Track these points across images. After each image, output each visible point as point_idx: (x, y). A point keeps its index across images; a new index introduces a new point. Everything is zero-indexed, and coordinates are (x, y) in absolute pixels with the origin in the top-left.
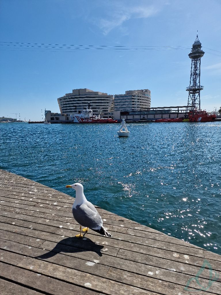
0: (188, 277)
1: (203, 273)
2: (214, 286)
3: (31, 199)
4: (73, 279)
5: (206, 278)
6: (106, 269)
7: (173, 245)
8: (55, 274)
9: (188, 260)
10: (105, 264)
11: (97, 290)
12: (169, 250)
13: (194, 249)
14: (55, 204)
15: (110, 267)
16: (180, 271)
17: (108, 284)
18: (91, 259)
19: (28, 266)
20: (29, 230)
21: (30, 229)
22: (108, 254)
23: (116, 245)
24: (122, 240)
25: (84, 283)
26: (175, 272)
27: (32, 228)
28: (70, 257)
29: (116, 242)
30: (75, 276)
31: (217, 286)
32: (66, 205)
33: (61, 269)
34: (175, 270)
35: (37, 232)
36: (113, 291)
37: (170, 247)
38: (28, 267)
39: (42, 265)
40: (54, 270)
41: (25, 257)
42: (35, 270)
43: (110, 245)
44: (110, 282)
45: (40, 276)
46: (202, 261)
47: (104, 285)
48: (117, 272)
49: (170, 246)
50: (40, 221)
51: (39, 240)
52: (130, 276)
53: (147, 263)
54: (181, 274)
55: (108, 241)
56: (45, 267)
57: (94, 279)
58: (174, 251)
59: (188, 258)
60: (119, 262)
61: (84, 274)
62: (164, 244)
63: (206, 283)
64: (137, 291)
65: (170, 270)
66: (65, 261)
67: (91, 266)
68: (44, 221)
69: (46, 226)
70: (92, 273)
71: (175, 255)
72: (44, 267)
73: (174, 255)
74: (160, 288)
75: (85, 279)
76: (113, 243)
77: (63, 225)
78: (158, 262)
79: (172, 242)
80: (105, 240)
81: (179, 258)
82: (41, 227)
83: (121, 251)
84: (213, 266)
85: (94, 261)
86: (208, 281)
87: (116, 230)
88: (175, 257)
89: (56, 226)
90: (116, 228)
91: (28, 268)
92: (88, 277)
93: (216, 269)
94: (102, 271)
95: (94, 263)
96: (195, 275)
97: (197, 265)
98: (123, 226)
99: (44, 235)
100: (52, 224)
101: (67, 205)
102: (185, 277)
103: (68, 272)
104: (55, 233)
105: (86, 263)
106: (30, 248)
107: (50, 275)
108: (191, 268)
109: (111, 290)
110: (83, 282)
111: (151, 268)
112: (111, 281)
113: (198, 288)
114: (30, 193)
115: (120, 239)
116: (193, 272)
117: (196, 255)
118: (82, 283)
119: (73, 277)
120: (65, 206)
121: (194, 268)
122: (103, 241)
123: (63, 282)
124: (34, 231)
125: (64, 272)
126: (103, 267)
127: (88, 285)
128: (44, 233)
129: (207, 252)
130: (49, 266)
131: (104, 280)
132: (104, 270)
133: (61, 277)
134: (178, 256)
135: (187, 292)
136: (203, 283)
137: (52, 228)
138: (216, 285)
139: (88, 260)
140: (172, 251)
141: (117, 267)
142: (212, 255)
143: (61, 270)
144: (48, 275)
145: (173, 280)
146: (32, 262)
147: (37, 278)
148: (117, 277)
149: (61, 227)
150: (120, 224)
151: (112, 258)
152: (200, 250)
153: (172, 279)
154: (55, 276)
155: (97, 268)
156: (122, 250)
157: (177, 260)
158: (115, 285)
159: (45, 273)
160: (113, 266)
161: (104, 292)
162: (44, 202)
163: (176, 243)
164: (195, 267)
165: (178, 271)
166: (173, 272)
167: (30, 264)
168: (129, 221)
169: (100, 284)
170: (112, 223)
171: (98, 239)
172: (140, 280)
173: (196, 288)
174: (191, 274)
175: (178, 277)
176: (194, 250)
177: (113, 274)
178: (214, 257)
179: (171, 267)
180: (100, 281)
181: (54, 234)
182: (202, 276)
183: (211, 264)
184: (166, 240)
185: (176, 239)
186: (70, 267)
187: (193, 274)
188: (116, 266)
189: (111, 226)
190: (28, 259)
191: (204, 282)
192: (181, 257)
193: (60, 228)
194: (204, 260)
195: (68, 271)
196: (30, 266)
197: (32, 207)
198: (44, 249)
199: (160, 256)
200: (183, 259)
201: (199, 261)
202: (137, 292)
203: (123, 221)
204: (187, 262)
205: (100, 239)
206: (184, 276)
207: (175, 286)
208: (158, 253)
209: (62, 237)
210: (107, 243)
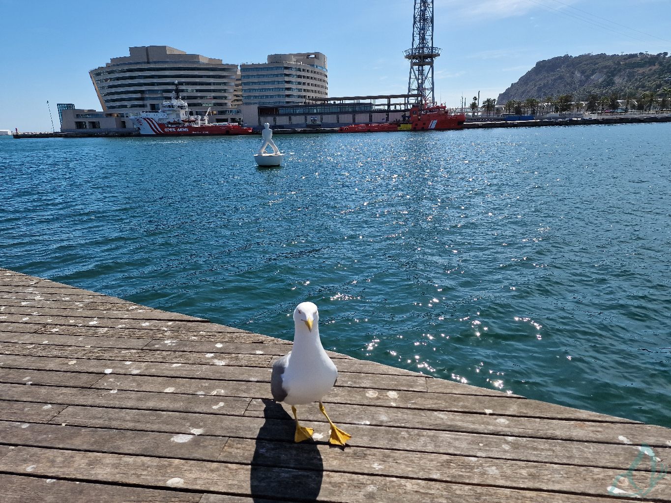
0: (394, 432)
1: (423, 419)
2: (442, 441)
3: (26, 319)
4: (139, 476)
5: (428, 428)
6: (219, 443)
7: (367, 376)
8: (93, 472)
9: (395, 400)
10: (218, 433)
11: (198, 487)
12: (358, 386)
13: (408, 378)
14: (93, 323)
15: (229, 437)
16: (378, 424)
17: (221, 472)
18: (183, 430)
19: (21, 465)
20: (21, 388)
21: (25, 384)
22: (225, 412)
23: (244, 392)
24: (257, 382)
25: (165, 481)
26: (369, 425)
27: (30, 383)
28: (131, 432)
29: (244, 387)
30: (143, 470)
31: (449, 440)
32: (122, 324)
33: (109, 459)
34: (368, 423)
35: (43, 390)
36: (234, 485)
37: (360, 381)
38: (20, 470)
39: (59, 459)
40: (90, 465)
41: (13, 447)
42: (40, 472)
43: (229, 394)
44: (227, 467)
45: (54, 482)
46: (422, 397)
47: (215, 476)
48: (243, 446)
49: (360, 378)
50: (51, 365)
51: (50, 406)
52: (273, 449)
53: (311, 418)
54: (379, 427)
55: (224, 388)
56: (67, 462)
57: (189, 468)
58: (368, 386)
59: (396, 397)
60: (249, 424)
61: (165, 462)
62: (349, 377)
63: (428, 436)
64: (287, 475)
65: (358, 424)
66: (119, 443)
67: (183, 445)
68: (64, 364)
69: (69, 374)
70: (186, 457)
71: (371, 394)
72: (64, 462)
73: (367, 395)
74: (336, 461)
75: (169, 471)
76: (238, 390)
77: (113, 368)
78: (335, 413)
79: (365, 370)
80: (218, 387)
81: (378, 398)
82: (55, 378)
83: (255, 403)
84: (443, 405)
85: (192, 432)
86: (432, 433)
87: (244, 362)
88: (370, 398)
89: (95, 370)
90: (244, 358)
91: (22, 472)
92: (176, 465)
93: (449, 409)
94: (211, 449)
95: (191, 436)
96: (407, 425)
97: (413, 406)
98: (261, 352)
99: (63, 394)
100: (85, 369)
101: (125, 324)
102: (387, 432)
103: (127, 464)
104: (93, 387)
105: (172, 439)
106: (25, 426)
107: (81, 477)
108: (400, 414)
109: (230, 482)
110: (163, 478)
111: (320, 426)
112: (229, 465)
113: (413, 448)
114: (23, 304)
115: (252, 379)
116: (404, 421)
117: (411, 389)
118: (160, 481)
119: (139, 472)
120: (120, 326)
121: (407, 414)
122: (214, 389)
123: (114, 487)
124: (34, 388)
125: (116, 466)
126: (212, 440)
127: (175, 482)
128: (64, 390)
129: (433, 381)
130: (77, 458)
131: (215, 465)
132: (215, 445)
133: (109, 477)
134: (375, 396)
135: (390, 460)
136: (422, 438)
137: (84, 377)
138: (447, 437)
139: (177, 431)
140: (363, 388)
141: (244, 436)
142: (442, 384)
143: (108, 462)
144: (74, 477)
145: (365, 441)
146: (31, 456)
147: (44, 488)
148: (244, 454)
149: (108, 371)
150: (254, 349)
151: (233, 420)
152: (418, 379)
153: (361, 440)
154: (93, 478)
155: (199, 444)
156: (257, 400)
157: (373, 404)
158: (239, 470)
159: (68, 474)
160: (237, 436)
161: (212, 489)
162: (62, 321)
163: (372, 372)
164: (409, 411)
165: (374, 423)
166: (364, 427)
167: (25, 461)
168: (275, 341)
169: (205, 475)
170: (237, 348)
171: (202, 386)
172: (294, 452)
173: (408, 449)
174: (399, 425)
175: (373, 435)
176: (407, 380)
177: (234, 451)
178: (446, 387)
179: (361, 418)
180: (205, 469)
181: (90, 388)
182: (420, 426)
183: (440, 402)
184: (353, 369)
185: (373, 364)
186: (130, 452)
187: (403, 425)
188: (242, 434)
189: (233, 355)
190: (20, 451)
191: (423, 436)
192: (382, 397)
193: (106, 374)
194: (426, 395)
195: (126, 462)
196: (25, 465)
197: (28, 336)
198: (64, 425)
199: (339, 401)
200: (388, 399)
201: (417, 398)
202: (287, 478)
203: (262, 342)
204: (394, 404)
205: (207, 385)
206: (386, 430)
207: (368, 452)
208: (336, 395)
209: (112, 392)
210: (223, 391)
